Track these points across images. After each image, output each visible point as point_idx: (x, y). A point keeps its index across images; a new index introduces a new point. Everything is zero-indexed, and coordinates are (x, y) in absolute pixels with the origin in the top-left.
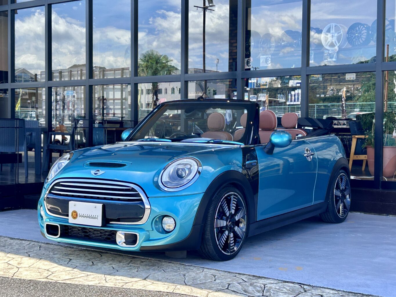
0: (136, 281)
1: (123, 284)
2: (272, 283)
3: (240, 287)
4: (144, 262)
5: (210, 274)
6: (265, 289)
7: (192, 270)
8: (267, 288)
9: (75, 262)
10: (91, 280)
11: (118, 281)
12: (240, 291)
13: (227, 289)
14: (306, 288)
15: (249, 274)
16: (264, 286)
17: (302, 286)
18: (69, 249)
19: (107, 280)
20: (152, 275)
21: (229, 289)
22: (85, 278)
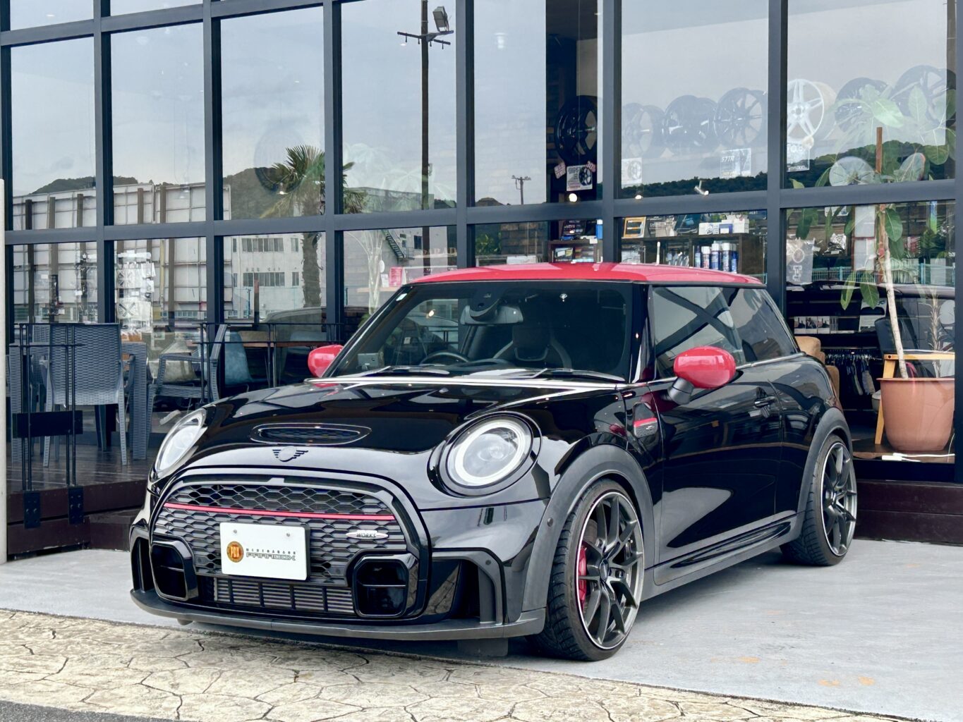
2: (825, 719)
4: (482, 672)
5: (662, 698)
7: (612, 690)
9: (313, 676)
10: (377, 720)
15: (757, 697)
20: (521, 705)
22: (364, 717)
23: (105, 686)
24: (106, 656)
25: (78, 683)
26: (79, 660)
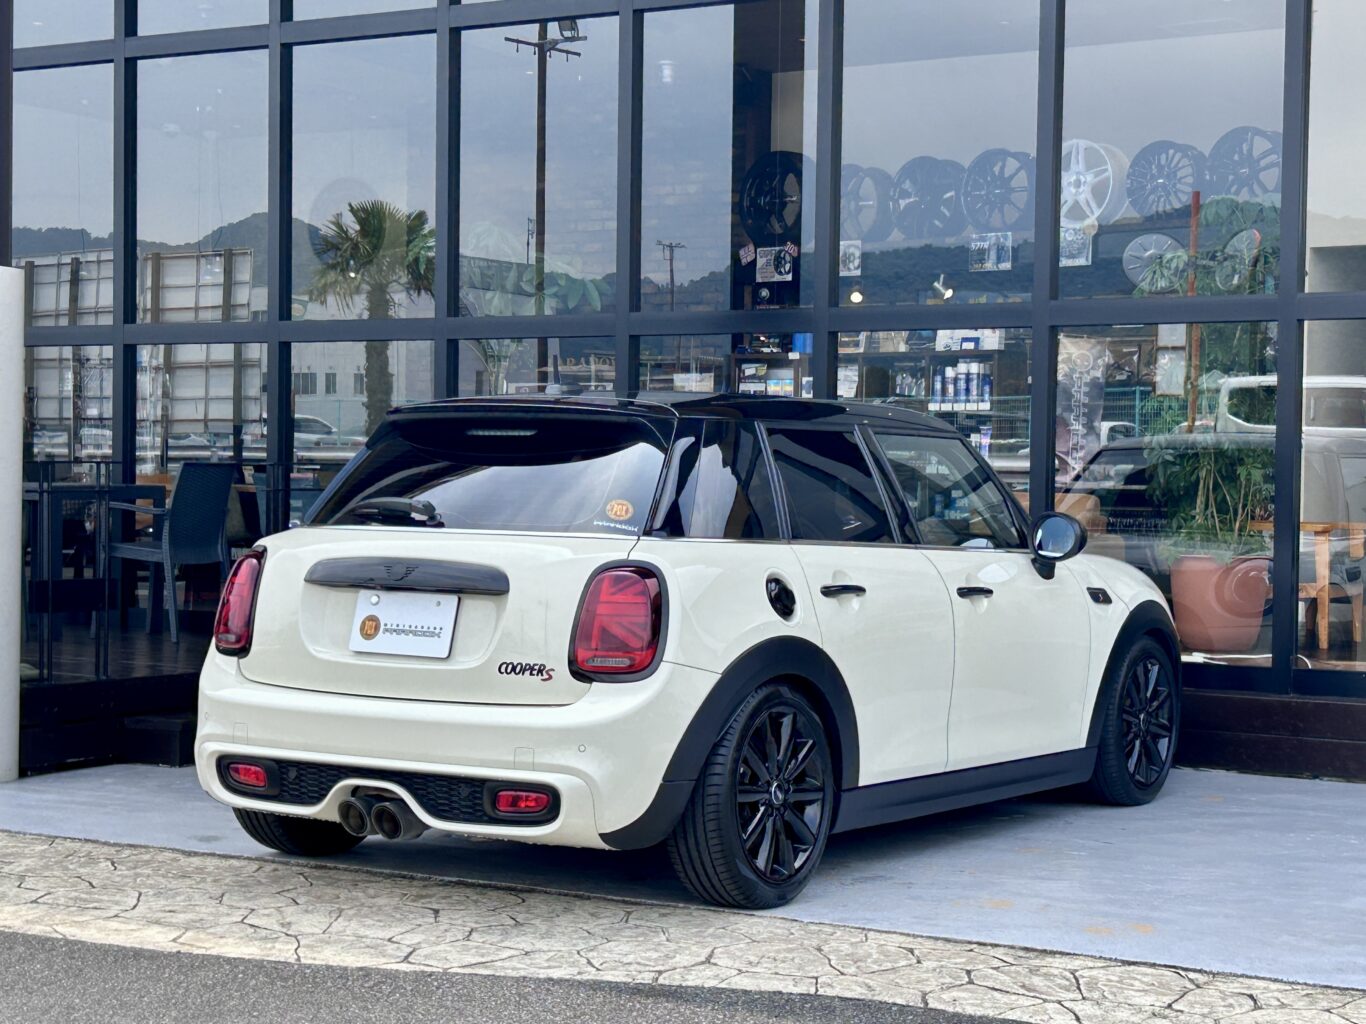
0: (685, 967)
1: (653, 974)
2: (1091, 968)
3: (1003, 977)
4: (670, 914)
5: (894, 945)
6: (1081, 981)
7: (832, 935)
8: (1085, 979)
9: (457, 916)
10: (546, 965)
11: (632, 968)
12: (1009, 987)
13: (971, 982)
14: (1197, 979)
15: (1010, 944)
16: (1072, 973)
17: (1181, 972)
18: (405, 882)
19: (597, 966)
20: (720, 950)
21: (975, 982)
22: (529, 962)
23: (198, 925)
24: (188, 890)
25: (163, 920)
26: (155, 895)
